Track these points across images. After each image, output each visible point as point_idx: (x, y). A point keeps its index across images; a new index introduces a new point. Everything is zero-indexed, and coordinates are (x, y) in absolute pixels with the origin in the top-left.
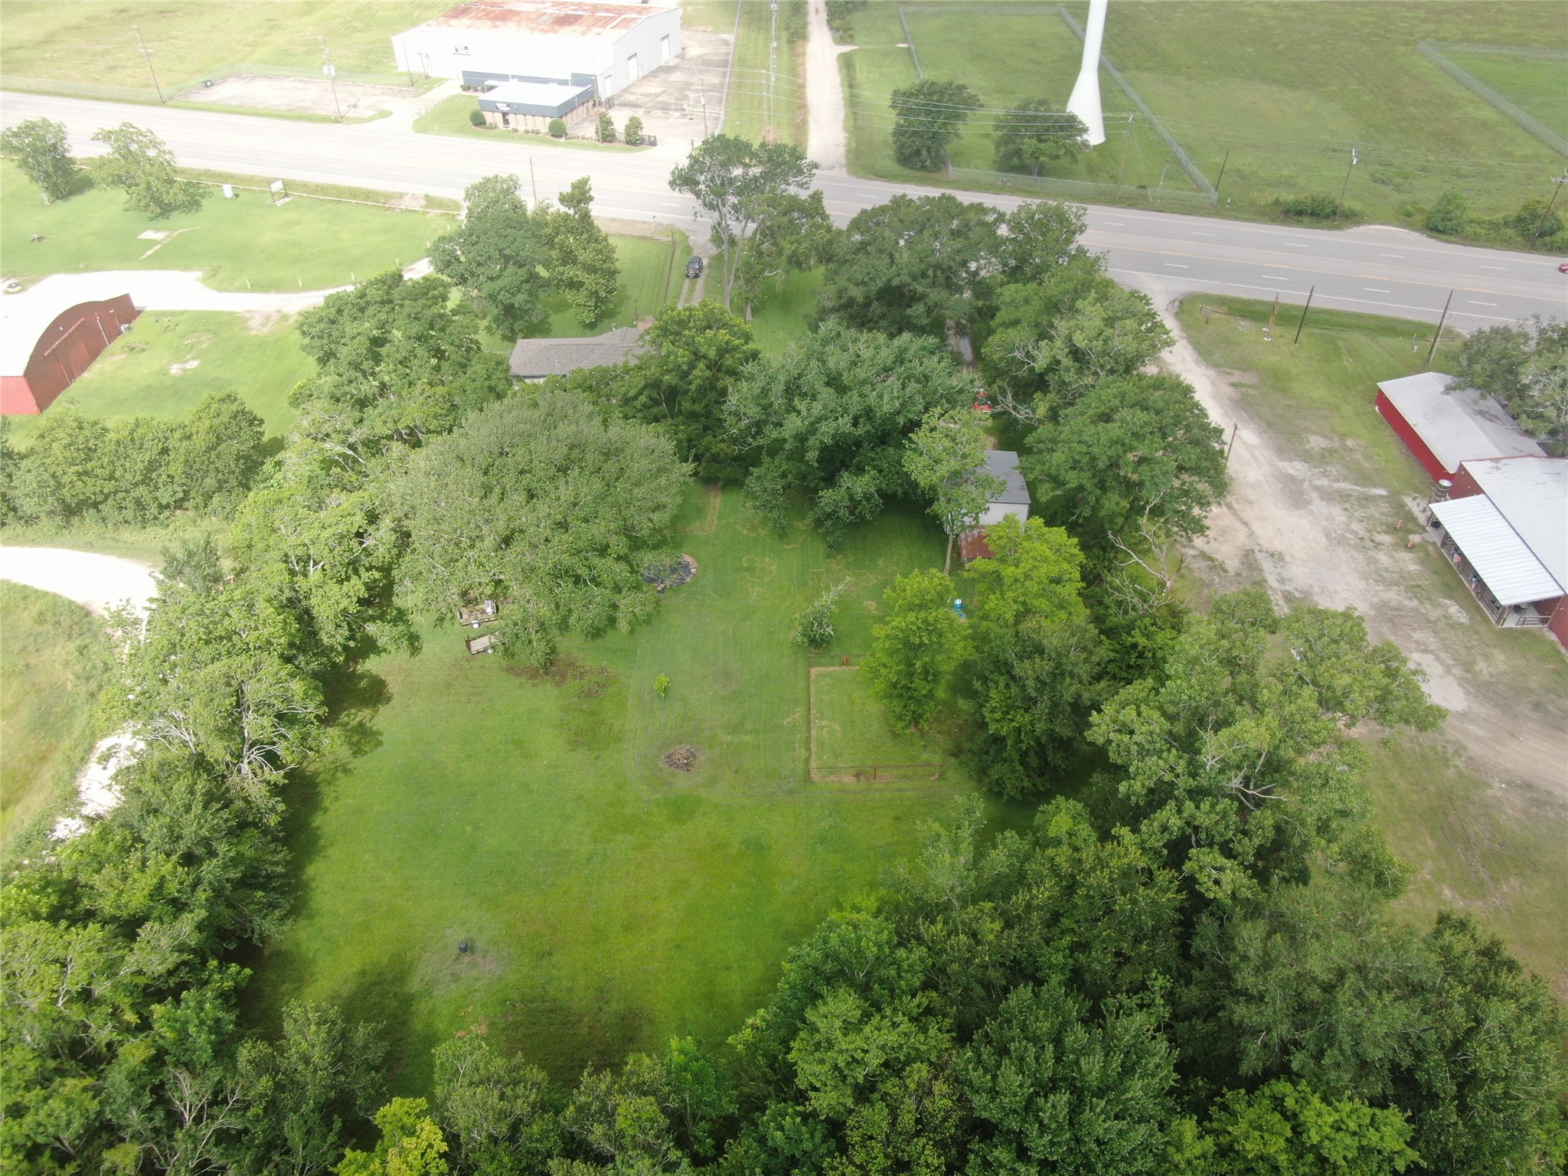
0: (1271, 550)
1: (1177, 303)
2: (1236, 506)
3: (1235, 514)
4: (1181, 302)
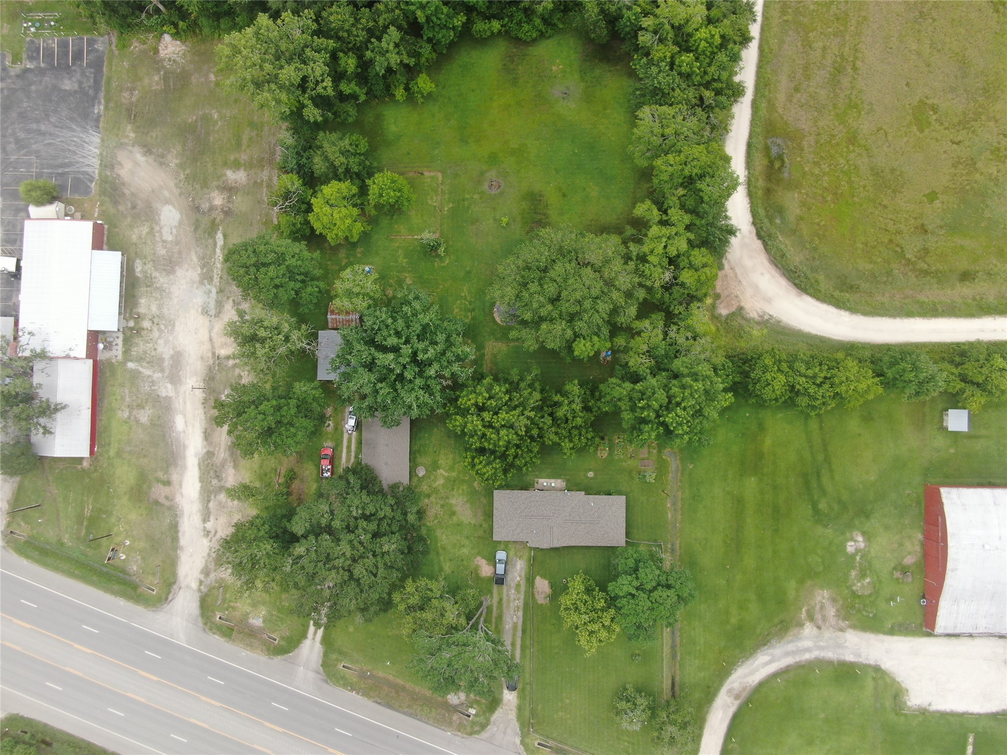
0: (206, 316)
1: (170, 598)
2: (210, 355)
3: (213, 347)
4: (167, 599)
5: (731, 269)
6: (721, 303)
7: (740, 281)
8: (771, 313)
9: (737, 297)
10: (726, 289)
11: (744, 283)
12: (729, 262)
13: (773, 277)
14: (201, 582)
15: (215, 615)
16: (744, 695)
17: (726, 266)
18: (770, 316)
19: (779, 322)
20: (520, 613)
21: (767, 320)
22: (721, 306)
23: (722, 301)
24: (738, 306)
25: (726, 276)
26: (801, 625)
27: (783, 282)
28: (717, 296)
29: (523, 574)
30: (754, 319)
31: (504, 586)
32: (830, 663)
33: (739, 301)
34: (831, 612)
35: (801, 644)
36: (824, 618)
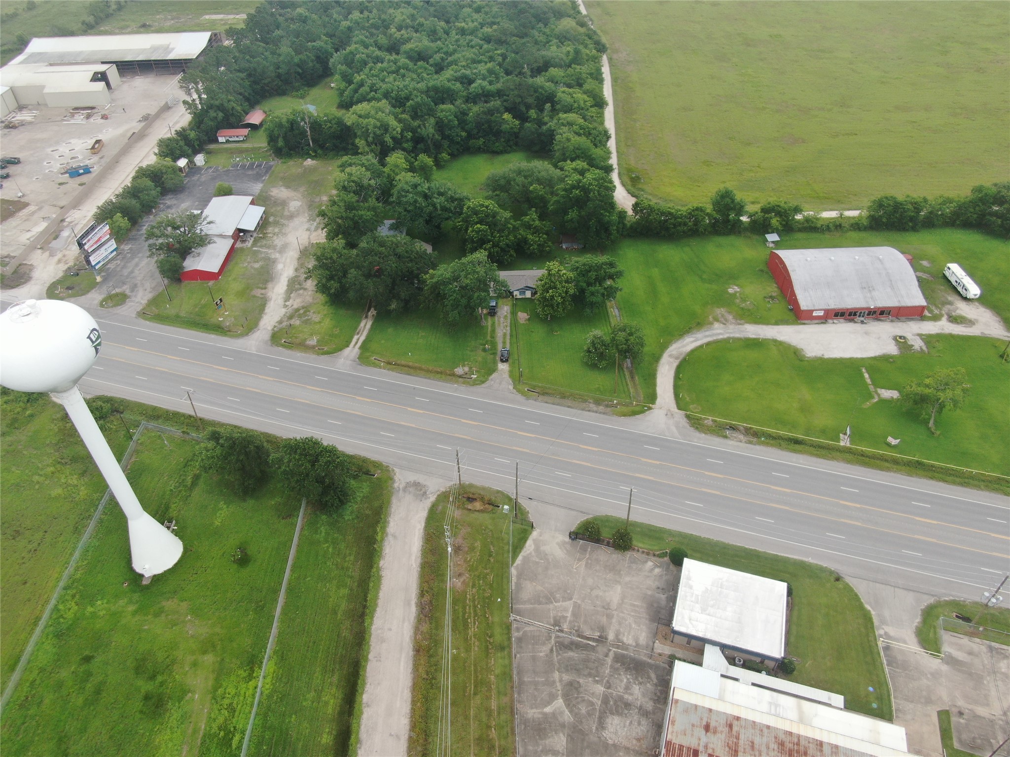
1: (249, 334)
4: (247, 334)
14: (275, 327)
15: (281, 340)
16: (681, 357)
20: (508, 328)
26: (712, 324)
29: (509, 312)
31: (496, 318)
32: (739, 339)
34: (730, 317)
35: (715, 332)
36: (726, 320)
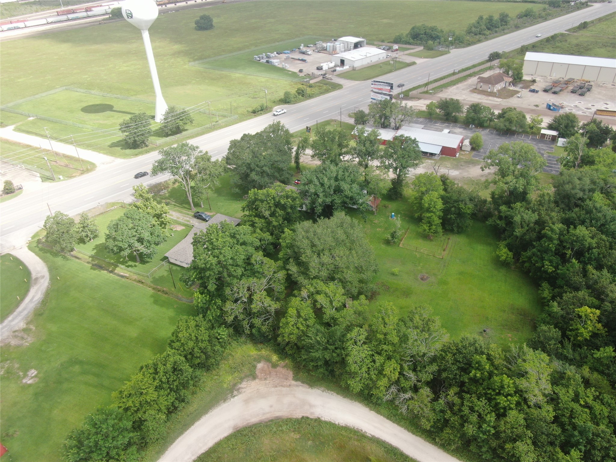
5: (290, 385)
6: (268, 366)
7: (276, 387)
8: (236, 398)
9: (265, 379)
10: (276, 374)
11: (273, 389)
12: (297, 386)
13: (264, 414)
16: (33, 282)
17: (294, 382)
18: (234, 396)
19: (225, 400)
20: (175, 218)
21: (233, 392)
22: (266, 366)
23: (268, 368)
24: (257, 377)
25: (287, 379)
26: (29, 323)
27: (254, 420)
28: (274, 366)
30: (241, 383)
33: (261, 379)
34: (14, 342)
35: (20, 318)
36: (16, 337)
